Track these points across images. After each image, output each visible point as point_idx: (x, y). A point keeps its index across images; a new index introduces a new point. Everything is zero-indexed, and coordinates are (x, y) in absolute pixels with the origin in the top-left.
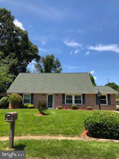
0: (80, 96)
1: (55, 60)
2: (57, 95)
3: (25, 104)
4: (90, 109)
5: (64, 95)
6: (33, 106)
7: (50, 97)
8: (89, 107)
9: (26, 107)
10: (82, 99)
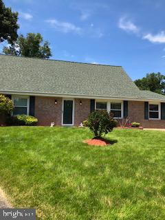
0: (120, 105)
1: (41, 45)
2: (80, 101)
3: (19, 117)
4: (137, 126)
5: (92, 101)
6: (36, 120)
7: (68, 104)
8: (134, 123)
9: (23, 123)
10: (122, 110)
